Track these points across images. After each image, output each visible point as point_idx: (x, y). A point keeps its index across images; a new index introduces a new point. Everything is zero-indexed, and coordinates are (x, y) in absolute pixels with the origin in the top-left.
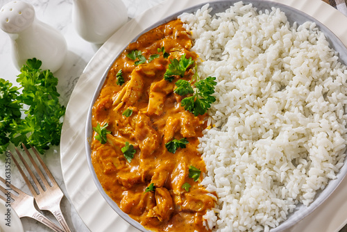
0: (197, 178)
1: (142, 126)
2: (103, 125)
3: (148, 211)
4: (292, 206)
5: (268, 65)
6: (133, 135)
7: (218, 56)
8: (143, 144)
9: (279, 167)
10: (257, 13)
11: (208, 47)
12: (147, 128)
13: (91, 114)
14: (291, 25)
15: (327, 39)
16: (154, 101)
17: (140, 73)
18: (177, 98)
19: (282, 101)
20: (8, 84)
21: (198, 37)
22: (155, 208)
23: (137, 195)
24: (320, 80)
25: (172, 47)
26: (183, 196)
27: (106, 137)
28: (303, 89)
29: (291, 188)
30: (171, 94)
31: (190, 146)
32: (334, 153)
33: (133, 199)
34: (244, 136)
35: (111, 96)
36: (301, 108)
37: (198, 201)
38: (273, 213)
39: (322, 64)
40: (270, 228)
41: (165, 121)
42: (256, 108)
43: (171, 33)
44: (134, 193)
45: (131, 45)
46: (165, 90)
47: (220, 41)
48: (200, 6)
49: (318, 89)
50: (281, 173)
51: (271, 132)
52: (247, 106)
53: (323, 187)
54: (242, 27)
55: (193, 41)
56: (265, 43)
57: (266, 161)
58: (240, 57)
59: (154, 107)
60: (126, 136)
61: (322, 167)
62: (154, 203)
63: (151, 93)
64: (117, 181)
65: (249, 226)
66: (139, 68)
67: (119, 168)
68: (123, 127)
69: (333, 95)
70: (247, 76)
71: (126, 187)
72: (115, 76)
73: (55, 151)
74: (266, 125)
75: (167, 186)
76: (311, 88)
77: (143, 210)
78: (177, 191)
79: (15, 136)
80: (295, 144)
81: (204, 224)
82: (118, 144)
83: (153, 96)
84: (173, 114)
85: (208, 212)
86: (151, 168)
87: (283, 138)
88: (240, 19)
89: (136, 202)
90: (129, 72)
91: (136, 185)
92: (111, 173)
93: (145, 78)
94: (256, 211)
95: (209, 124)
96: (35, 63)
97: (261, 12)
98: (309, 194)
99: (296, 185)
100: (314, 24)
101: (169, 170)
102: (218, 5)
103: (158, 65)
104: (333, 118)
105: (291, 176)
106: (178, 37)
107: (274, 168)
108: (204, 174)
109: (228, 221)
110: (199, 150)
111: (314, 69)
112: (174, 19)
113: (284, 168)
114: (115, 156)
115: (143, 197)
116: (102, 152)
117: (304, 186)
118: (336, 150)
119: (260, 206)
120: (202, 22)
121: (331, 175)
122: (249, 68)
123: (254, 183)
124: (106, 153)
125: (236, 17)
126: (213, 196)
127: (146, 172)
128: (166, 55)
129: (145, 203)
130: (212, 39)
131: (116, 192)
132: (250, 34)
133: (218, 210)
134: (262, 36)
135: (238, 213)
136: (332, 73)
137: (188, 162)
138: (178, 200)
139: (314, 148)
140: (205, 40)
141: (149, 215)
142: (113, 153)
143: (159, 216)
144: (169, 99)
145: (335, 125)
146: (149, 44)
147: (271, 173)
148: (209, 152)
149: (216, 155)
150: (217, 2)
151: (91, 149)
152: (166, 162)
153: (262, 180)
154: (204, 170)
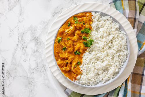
0: (79, 64)
2: (59, 38)
3: (64, 67)
4: (99, 82)
5: (109, 41)
6: (67, 45)
7: (97, 30)
8: (69, 49)
9: (100, 71)
12: (71, 45)
14: (119, 30)
15: (127, 40)
17: (75, 27)
18: (82, 39)
19: (108, 53)
22: (66, 67)
24: (120, 51)
25: (86, 22)
26: (74, 68)
27: (60, 41)
28: (115, 52)
30: (81, 37)
31: (80, 55)
33: (61, 63)
35: (65, 29)
36: (112, 57)
37: (77, 72)
38: (94, 82)
39: (122, 47)
40: (92, 85)
41: (77, 44)
42: (101, 52)
44: (62, 61)
45: (76, 15)
46: (80, 35)
52: (99, 50)
57: (98, 68)
58: (103, 35)
59: (75, 39)
60: (65, 44)
61: (110, 76)
63: (76, 34)
64: (59, 55)
66: (75, 25)
67: (60, 52)
68: (65, 42)
69: (121, 57)
70: (102, 41)
71: (60, 58)
72: (68, 23)
75: (71, 63)
78: (73, 66)
80: (106, 66)
81: (76, 78)
83: (76, 36)
84: (79, 42)
85: (78, 75)
86: (68, 56)
91: (63, 59)
92: (58, 53)
95: (87, 50)
97: (113, 22)
98: (104, 81)
101: (73, 59)
102: (103, 14)
103: (81, 26)
105: (102, 75)
106: (89, 20)
108: (81, 64)
109: (83, 80)
112: (90, 12)
115: (64, 63)
116: (57, 45)
117: (104, 79)
118: (115, 72)
119: (92, 80)
120: (97, 18)
121: (111, 78)
122: (104, 40)
123: (92, 73)
125: (107, 20)
126: (81, 71)
128: (84, 24)
129: (64, 65)
130: (98, 25)
131: (57, 58)
134: (111, 31)
135: (86, 79)
136: (123, 51)
137: (78, 59)
138: (72, 68)
139: (110, 70)
141: (64, 69)
142: (60, 47)
143: (66, 71)
145: (118, 65)
147: (98, 71)
148: (85, 59)
151: (55, 43)
152: (73, 56)
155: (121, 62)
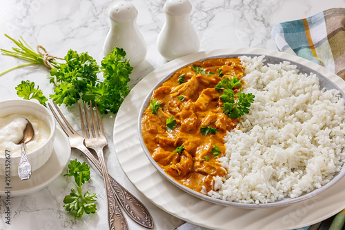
0: (216, 155)
1: (188, 109)
2: (158, 102)
3: (171, 164)
4: (282, 196)
5: (296, 105)
6: (179, 114)
8: (185, 122)
9: (280, 168)
10: (299, 73)
11: (254, 81)
12: (191, 111)
13: (152, 94)
14: (320, 89)
16: (202, 99)
17: (199, 78)
18: (220, 103)
19: (298, 129)
20: (95, 61)
21: (249, 73)
22: (179, 164)
23: (167, 153)
24: (331, 126)
25: (228, 72)
26: (202, 162)
27: (158, 110)
28: (317, 127)
29: (286, 183)
30: (216, 99)
31: (218, 134)
32: (324, 173)
33: (163, 153)
34: (261, 141)
35: (171, 87)
36: (311, 138)
37: (212, 168)
38: (266, 194)
39: (335, 117)
40: (260, 202)
41: (206, 115)
42: (277, 128)
43: (230, 64)
44: (166, 150)
45: (197, 62)
46: (213, 95)
47: (265, 80)
48: (258, 56)
49: (327, 130)
50: (281, 172)
51: (283, 145)
52: (271, 124)
53: (309, 191)
54: (285, 77)
55: (244, 75)
56: (298, 92)
57: (273, 162)
58: (276, 93)
59: (201, 103)
60: (173, 113)
61: (313, 178)
62: (179, 160)
63: (202, 93)
64: (156, 139)
65: (245, 196)
66: (199, 75)
67: (159, 132)
68: (173, 107)
69: (338, 137)
70: (277, 106)
71: (160, 145)
72: (178, 77)
73: (111, 117)
74: (281, 139)
75: (193, 153)
76: (322, 128)
77: (168, 163)
78: (199, 158)
79: (88, 93)
80: (298, 158)
81: (212, 184)
82: (165, 117)
83: (202, 96)
84: (213, 112)
85: (217, 176)
87: (291, 151)
88: (284, 72)
89: (165, 156)
90: (189, 78)
91: (169, 146)
92: (153, 132)
93: (201, 84)
94: (254, 189)
95: (238, 126)
96: (121, 52)
97: (301, 73)
98: (297, 191)
99: (289, 182)
100: (338, 92)
101: (197, 144)
102: (271, 59)
103: (214, 79)
104: (332, 151)
105: (287, 176)
106: (235, 67)
107: (277, 167)
108: (222, 155)
109: (231, 187)
110: (224, 139)
111: (329, 117)
112: (235, 57)
113: (284, 169)
114: (160, 124)
115: (171, 155)
116: (151, 117)
117: (295, 185)
118: (327, 171)
119: (259, 186)
120: (256, 64)
122: (280, 102)
123: (258, 171)
124: (154, 119)
125: (282, 70)
126: (224, 169)
127: (180, 139)
128: (221, 75)
129: (171, 159)
130: (260, 77)
131: (152, 146)
132: (289, 83)
133: (224, 180)
134: (297, 87)
135: (240, 185)
136: (341, 125)
137: (214, 143)
138: (198, 164)
139: (312, 164)
140: (255, 76)
141: (171, 166)
142: (159, 122)
143: (180, 169)
144: (213, 103)
145: (332, 156)
146: (212, 66)
147: (273, 170)
148: (231, 142)
149: (236, 146)
150: (271, 57)
151: (143, 115)
152: (197, 139)
153: (266, 170)
154: (224, 152)
155: (340, 150)
